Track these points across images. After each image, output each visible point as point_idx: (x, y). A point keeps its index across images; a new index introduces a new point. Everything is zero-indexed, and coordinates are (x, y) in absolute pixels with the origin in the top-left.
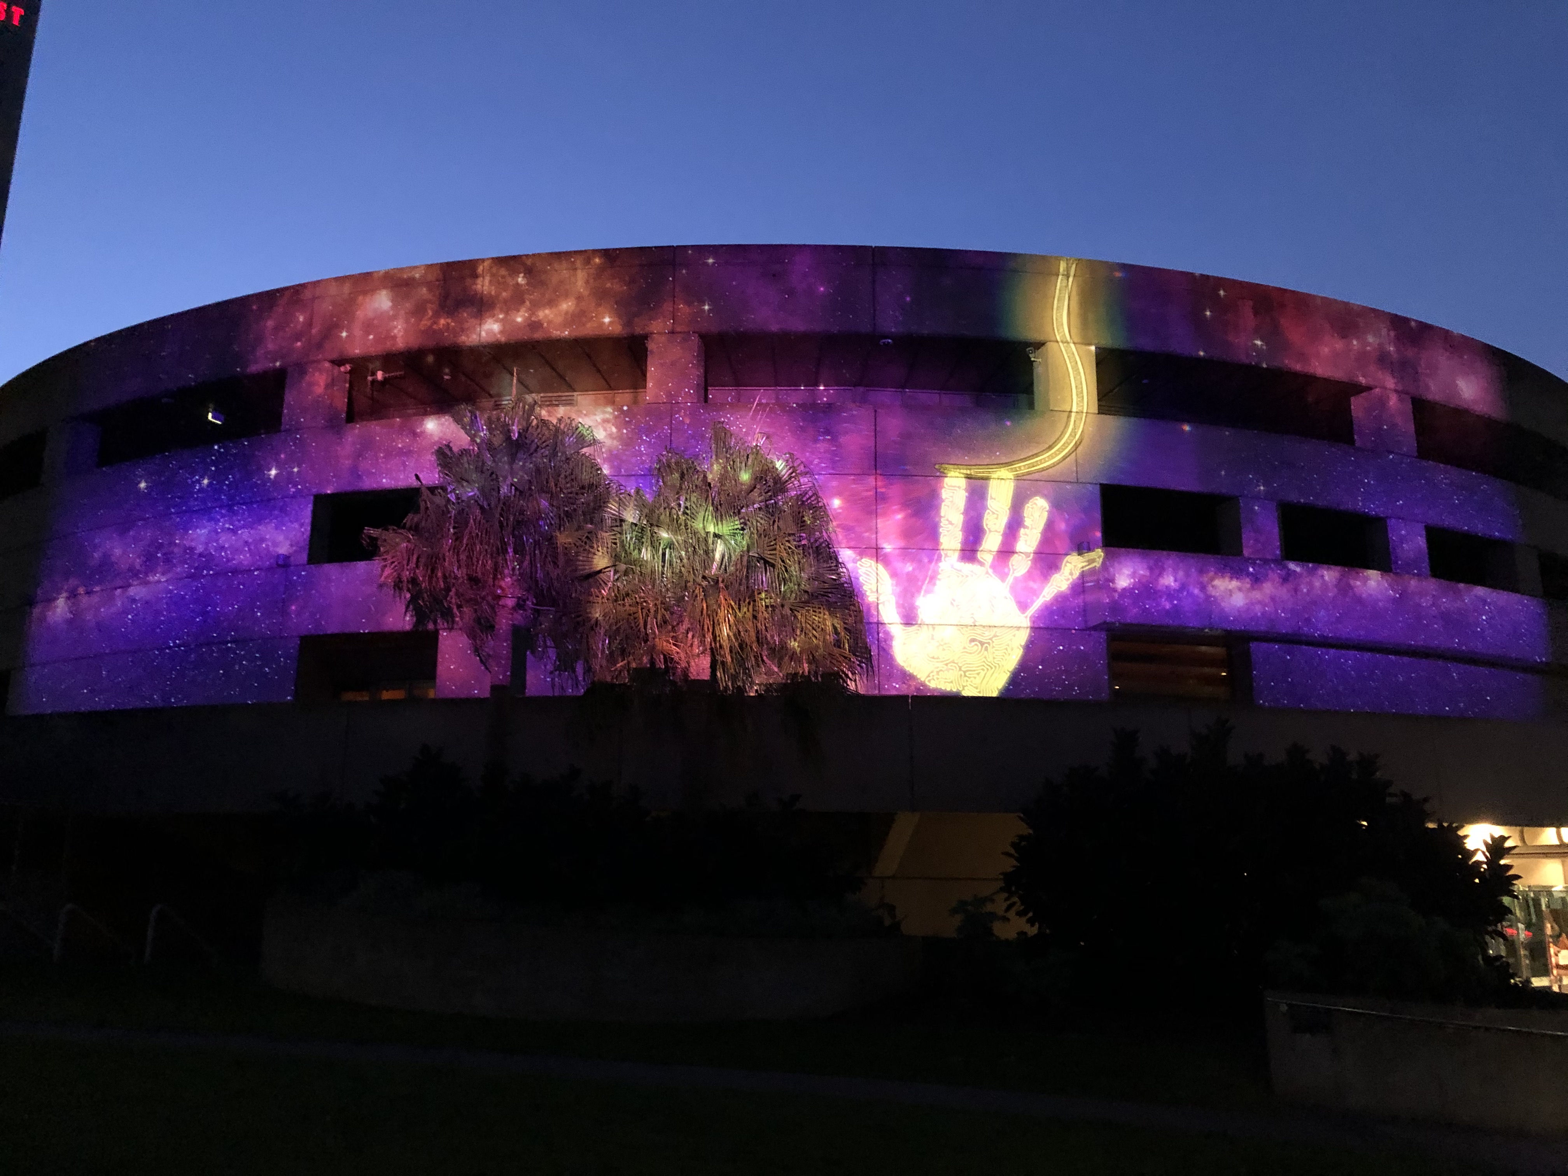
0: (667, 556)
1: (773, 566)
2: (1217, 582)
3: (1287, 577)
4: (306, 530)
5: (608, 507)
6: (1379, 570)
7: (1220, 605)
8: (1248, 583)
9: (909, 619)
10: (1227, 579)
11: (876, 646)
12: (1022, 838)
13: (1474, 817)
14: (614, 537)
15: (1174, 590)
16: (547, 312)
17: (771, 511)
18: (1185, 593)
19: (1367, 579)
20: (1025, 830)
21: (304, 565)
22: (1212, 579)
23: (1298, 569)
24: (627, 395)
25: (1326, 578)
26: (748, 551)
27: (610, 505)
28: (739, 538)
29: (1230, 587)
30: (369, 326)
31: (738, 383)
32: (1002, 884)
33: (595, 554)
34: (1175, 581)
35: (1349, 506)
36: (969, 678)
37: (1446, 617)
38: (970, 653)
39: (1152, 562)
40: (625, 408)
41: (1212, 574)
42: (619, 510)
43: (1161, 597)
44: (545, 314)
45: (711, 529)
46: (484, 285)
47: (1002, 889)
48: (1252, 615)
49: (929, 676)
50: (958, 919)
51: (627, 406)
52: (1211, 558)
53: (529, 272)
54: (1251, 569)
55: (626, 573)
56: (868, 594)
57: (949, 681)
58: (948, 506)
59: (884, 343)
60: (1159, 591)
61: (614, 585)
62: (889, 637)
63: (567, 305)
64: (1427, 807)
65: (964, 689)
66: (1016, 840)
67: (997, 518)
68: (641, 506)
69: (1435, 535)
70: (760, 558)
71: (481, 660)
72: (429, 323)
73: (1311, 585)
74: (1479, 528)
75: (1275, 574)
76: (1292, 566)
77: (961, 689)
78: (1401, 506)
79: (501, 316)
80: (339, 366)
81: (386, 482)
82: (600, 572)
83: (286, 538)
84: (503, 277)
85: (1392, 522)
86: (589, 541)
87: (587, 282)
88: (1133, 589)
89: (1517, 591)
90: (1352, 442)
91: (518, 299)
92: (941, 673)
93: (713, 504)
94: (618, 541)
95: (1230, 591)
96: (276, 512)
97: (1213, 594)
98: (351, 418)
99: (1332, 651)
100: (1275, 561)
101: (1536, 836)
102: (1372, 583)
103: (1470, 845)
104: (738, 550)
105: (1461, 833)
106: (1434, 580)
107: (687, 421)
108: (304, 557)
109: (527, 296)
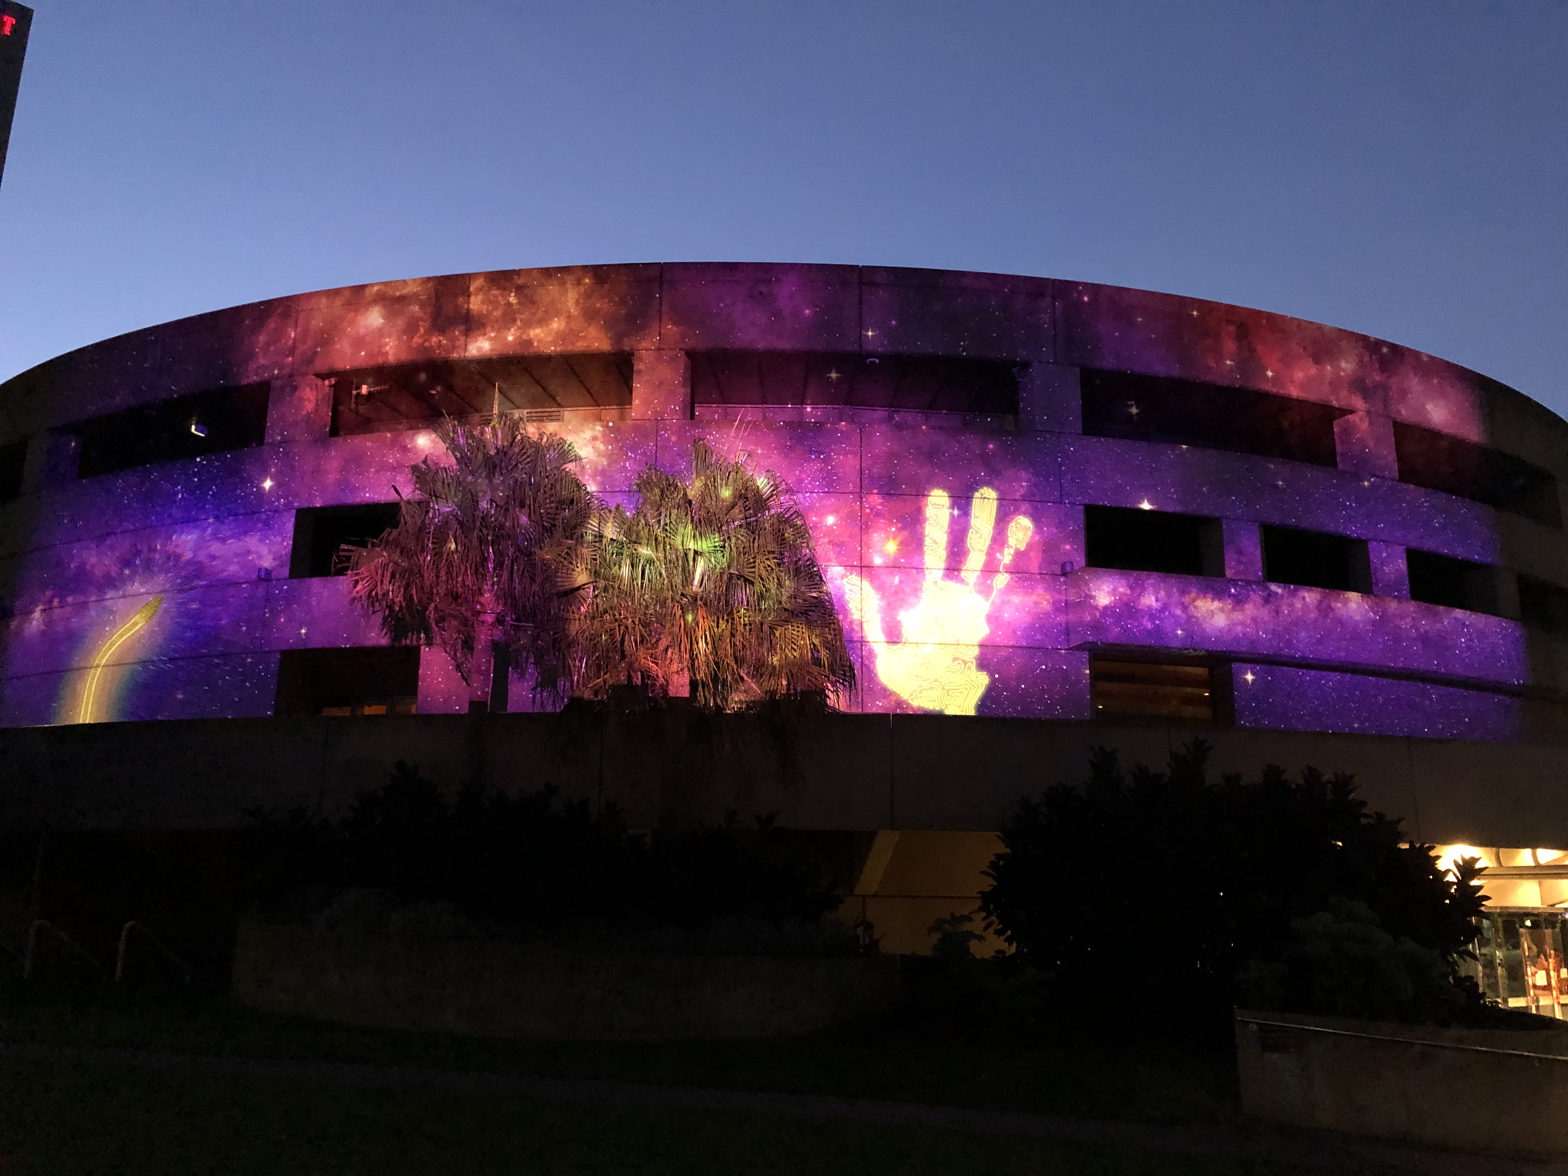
0: (647, 571)
1: (752, 583)
2: (1199, 603)
3: (1269, 598)
4: (288, 544)
5: (589, 523)
6: (1358, 592)
7: (1201, 624)
8: (1230, 604)
9: (893, 636)
10: (1209, 600)
11: (860, 663)
12: (999, 857)
13: (1448, 839)
14: (594, 553)
15: (1156, 609)
16: (538, 331)
17: (752, 528)
18: (1167, 613)
19: (1346, 602)
20: (1002, 848)
21: (285, 579)
22: (1194, 600)
23: (1280, 591)
24: (613, 411)
25: (1308, 599)
26: (729, 567)
27: (591, 522)
28: (719, 555)
29: (1212, 608)
30: (359, 342)
31: (725, 400)
32: (979, 903)
33: (574, 570)
34: (1157, 600)
35: (1331, 527)
36: (952, 696)
37: (1424, 639)
38: (955, 672)
39: (1131, 580)
40: (611, 424)
41: (1193, 595)
42: (599, 525)
43: (1143, 617)
44: (536, 333)
45: (691, 545)
46: (476, 304)
47: (981, 909)
48: (1234, 635)
49: (911, 695)
50: (936, 936)
51: (613, 422)
52: (1192, 579)
53: (519, 289)
54: (1233, 590)
55: (606, 590)
56: (853, 612)
57: (933, 699)
58: (932, 525)
59: (870, 362)
60: (1141, 610)
61: (593, 601)
62: (871, 654)
63: (557, 325)
64: (1402, 827)
65: (946, 708)
66: (993, 858)
67: (980, 537)
68: (621, 521)
69: (1414, 556)
70: (739, 577)
71: (462, 675)
72: (420, 341)
73: (1291, 605)
74: (1460, 552)
75: (1256, 597)
76: (1274, 587)
77: (943, 708)
78: (1382, 529)
79: (492, 335)
80: (324, 379)
81: (368, 496)
82: (579, 588)
83: (270, 552)
84: (495, 296)
85: (1372, 545)
86: (570, 555)
87: (577, 302)
88: (1114, 607)
89: (1495, 614)
90: (1335, 465)
91: (509, 318)
92: (924, 692)
93: (692, 521)
94: (598, 557)
95: (1212, 612)
96: (260, 525)
97: (1196, 614)
98: (335, 431)
99: (1313, 673)
100: (1257, 583)
101: (1512, 858)
102: (1353, 606)
103: (1441, 865)
104: (718, 567)
105: (1432, 853)
106: (1413, 602)
107: (674, 439)
108: (286, 572)
109: (518, 316)
